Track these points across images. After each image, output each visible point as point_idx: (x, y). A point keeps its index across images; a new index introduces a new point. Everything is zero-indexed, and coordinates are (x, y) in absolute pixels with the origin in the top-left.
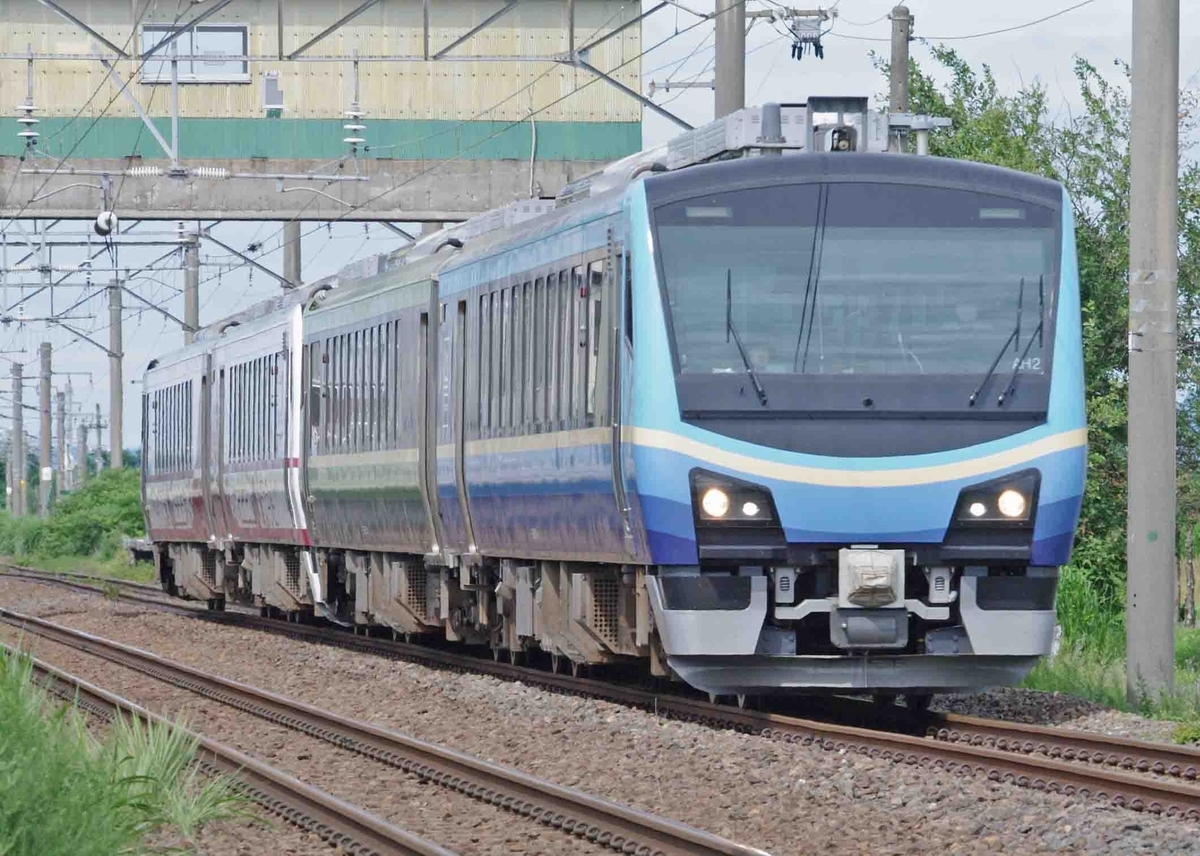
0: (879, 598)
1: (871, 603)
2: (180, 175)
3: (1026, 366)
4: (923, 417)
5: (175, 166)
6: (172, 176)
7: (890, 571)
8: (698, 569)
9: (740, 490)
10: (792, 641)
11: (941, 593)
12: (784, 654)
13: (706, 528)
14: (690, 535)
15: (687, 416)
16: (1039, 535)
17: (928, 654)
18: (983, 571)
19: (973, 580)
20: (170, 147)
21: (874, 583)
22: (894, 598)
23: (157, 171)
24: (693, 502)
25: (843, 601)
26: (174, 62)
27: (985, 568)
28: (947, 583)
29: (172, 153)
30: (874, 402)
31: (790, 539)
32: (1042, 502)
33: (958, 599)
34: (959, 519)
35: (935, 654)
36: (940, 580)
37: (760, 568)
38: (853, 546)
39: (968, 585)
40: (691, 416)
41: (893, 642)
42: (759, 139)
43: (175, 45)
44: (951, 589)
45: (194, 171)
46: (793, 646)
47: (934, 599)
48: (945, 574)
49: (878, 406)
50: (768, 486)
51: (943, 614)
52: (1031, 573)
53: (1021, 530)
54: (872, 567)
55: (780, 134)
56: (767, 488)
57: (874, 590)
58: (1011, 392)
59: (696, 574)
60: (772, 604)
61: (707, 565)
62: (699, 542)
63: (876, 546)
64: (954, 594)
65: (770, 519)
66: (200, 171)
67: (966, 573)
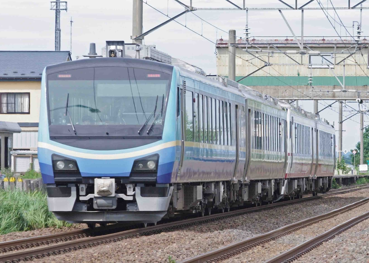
0: (106, 194)
1: (104, 195)
2: (345, 91)
3: (158, 122)
4: (124, 138)
5: (344, 89)
6: (343, 91)
7: (108, 186)
8: (55, 185)
9: (67, 161)
10: (86, 207)
11: (130, 192)
12: (84, 211)
13: (57, 173)
14: (52, 175)
15: (52, 138)
16: (159, 174)
17: (127, 211)
18: (143, 185)
19: (139, 188)
20: (343, 85)
21: (103, 189)
22: (111, 194)
23: (339, 90)
24: (53, 164)
25: (96, 195)
26: (344, 66)
27: (143, 184)
28: (132, 189)
29: (343, 86)
30: (109, 134)
31: (83, 175)
32: (159, 164)
33: (135, 193)
34: (134, 169)
35: (130, 211)
36: (130, 188)
37: (74, 185)
38: (102, 178)
39: (138, 190)
40: (53, 138)
41: (112, 207)
42: (89, 54)
43: (344, 62)
44: (133, 191)
45: (348, 91)
46: (86, 208)
47: (128, 194)
48: (131, 186)
49: (110, 135)
50: (76, 159)
51: (131, 198)
52: (157, 186)
53: (153, 172)
54: (104, 184)
55: (95, 52)
56: (75, 160)
57: (103, 191)
58: (151, 130)
59: (55, 186)
60: (78, 195)
61: (58, 183)
62: (55, 177)
63: (109, 178)
64: (134, 192)
65: (76, 169)
66: (349, 90)
67: (137, 186)
